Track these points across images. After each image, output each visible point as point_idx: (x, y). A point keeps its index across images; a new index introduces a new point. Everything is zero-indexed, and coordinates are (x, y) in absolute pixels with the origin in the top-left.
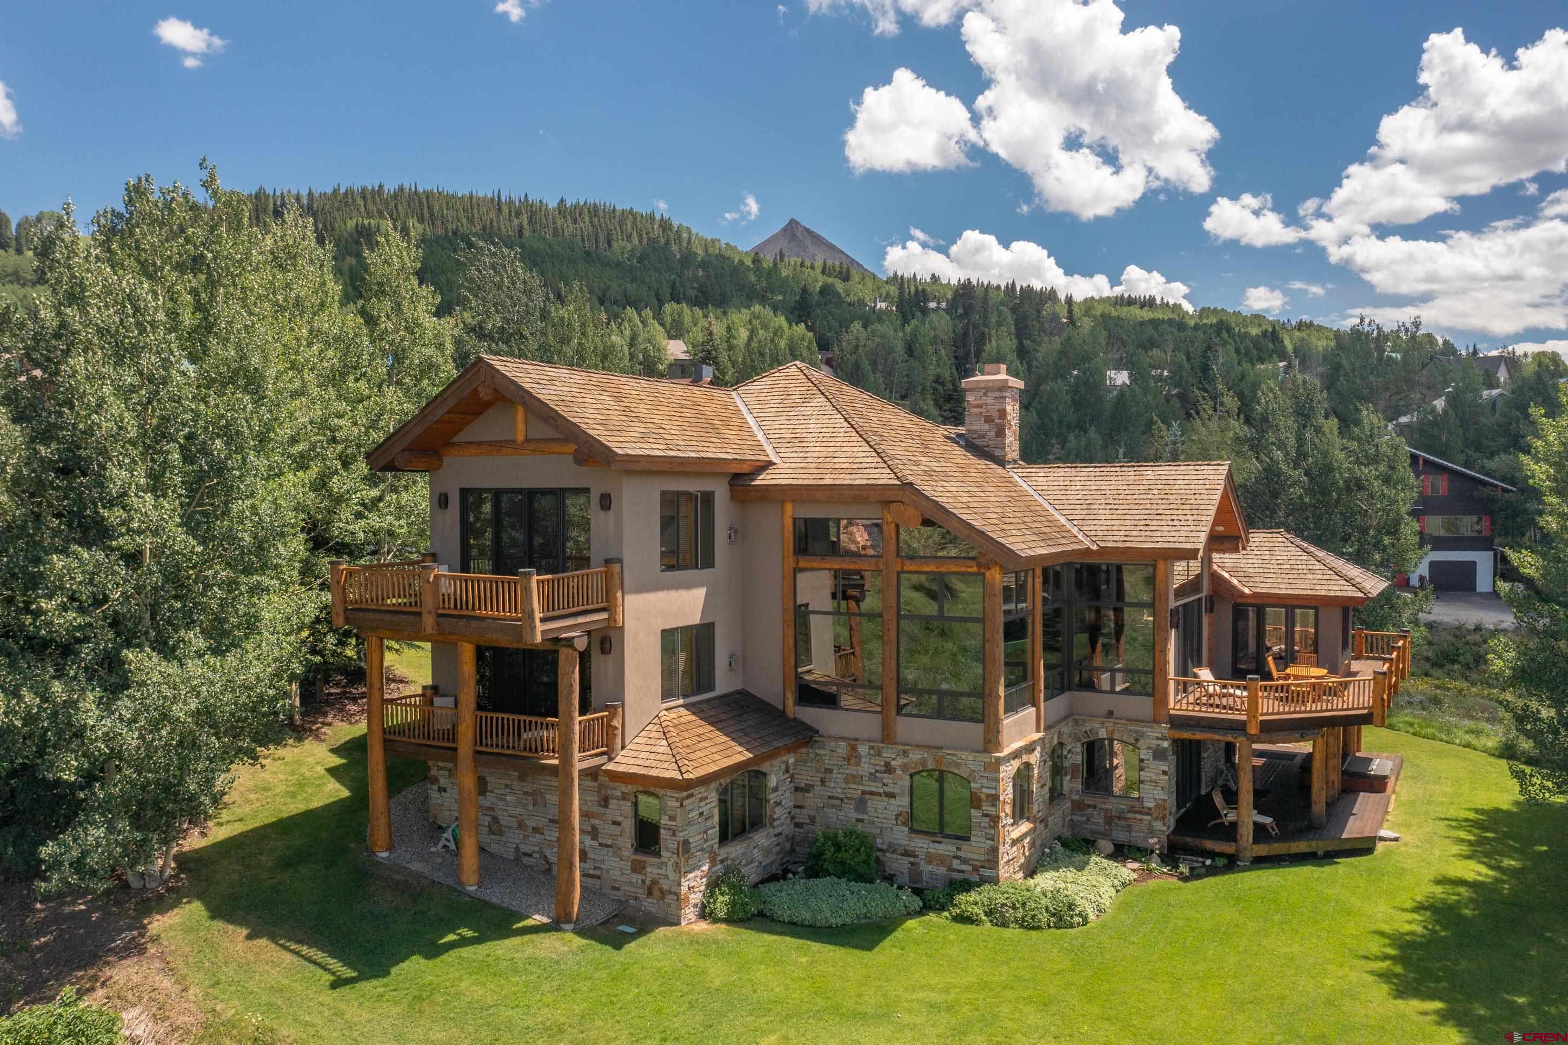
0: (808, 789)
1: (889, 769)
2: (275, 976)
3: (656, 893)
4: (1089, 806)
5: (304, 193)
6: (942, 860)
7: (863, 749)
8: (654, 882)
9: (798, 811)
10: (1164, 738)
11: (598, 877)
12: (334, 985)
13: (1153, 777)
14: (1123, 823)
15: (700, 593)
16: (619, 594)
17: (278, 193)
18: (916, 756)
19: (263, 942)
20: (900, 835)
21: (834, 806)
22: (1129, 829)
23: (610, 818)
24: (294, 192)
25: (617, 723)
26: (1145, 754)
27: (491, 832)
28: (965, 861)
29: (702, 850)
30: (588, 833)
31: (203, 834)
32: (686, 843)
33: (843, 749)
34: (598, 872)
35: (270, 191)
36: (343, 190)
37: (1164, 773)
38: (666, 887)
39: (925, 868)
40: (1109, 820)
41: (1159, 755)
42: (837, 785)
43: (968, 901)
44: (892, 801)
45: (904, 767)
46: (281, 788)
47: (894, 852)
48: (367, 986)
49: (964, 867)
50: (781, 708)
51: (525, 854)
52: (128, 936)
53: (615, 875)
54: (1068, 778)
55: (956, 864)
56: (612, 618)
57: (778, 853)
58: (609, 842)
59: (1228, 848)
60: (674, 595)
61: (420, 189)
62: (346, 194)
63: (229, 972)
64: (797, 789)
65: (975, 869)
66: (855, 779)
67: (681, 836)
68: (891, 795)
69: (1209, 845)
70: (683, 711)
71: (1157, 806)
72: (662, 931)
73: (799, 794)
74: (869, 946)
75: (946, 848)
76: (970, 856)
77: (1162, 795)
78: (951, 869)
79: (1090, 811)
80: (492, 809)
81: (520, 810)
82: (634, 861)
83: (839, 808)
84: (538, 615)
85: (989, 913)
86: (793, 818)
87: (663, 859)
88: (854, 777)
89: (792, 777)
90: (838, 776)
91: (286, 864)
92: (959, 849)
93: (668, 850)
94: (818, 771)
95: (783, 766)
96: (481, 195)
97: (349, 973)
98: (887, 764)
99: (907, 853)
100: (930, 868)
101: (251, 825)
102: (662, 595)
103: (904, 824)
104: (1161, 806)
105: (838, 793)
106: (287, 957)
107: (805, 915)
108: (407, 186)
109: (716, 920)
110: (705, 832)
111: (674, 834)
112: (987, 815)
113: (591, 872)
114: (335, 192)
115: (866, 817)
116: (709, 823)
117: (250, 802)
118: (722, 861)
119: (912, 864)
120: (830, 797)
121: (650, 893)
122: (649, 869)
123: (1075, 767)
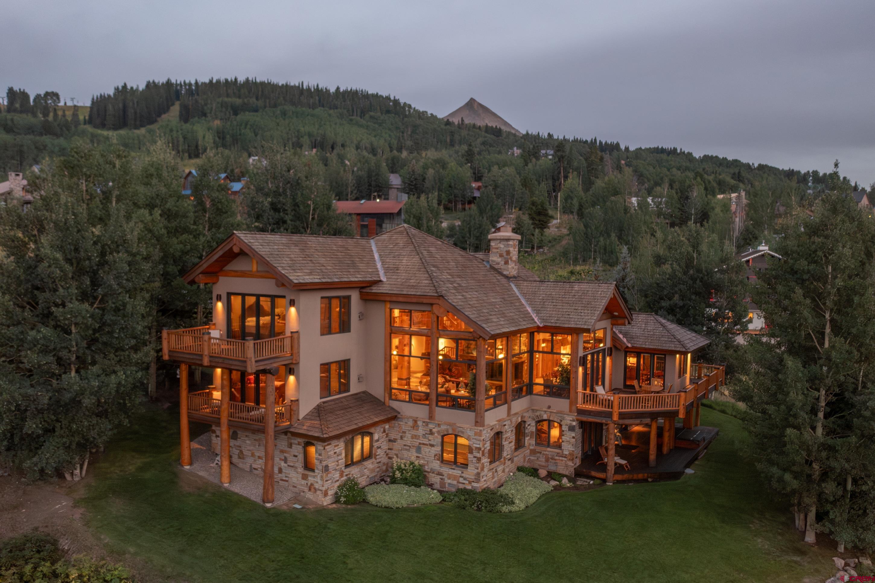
0: (394, 441)
1: (431, 433)
3: (313, 490)
4: (538, 452)
6: (455, 478)
7: (420, 423)
8: (312, 484)
9: (390, 451)
10: (573, 421)
11: (287, 481)
13: (568, 439)
14: (554, 461)
16: (297, 348)
20: (436, 465)
21: (406, 450)
22: (556, 464)
23: (292, 454)
25: (295, 408)
26: (565, 428)
27: (239, 458)
28: (465, 479)
29: (336, 470)
30: (283, 460)
32: (327, 467)
33: (411, 423)
34: (287, 479)
37: (574, 438)
38: (317, 487)
39: (448, 481)
40: (547, 460)
41: (571, 428)
42: (408, 439)
44: (433, 448)
45: (438, 432)
47: (433, 473)
49: (464, 482)
50: (383, 400)
51: (255, 469)
53: (294, 480)
54: (529, 438)
55: (461, 480)
56: (294, 359)
57: (378, 472)
58: (292, 464)
59: (602, 475)
61: (258, 81)
64: (390, 441)
65: (470, 483)
67: (324, 463)
68: (432, 446)
69: (593, 473)
70: (332, 402)
71: (570, 454)
73: (391, 443)
75: (457, 472)
76: (467, 476)
77: (572, 449)
78: (459, 482)
79: (538, 455)
80: (240, 447)
81: (252, 448)
82: (303, 474)
83: (408, 450)
84: (254, 359)
85: (472, 505)
86: (387, 455)
87: (316, 474)
88: (416, 436)
89: (387, 435)
90: (408, 435)
92: (462, 473)
93: (318, 469)
94: (399, 432)
95: (382, 430)
96: (292, 84)
98: (431, 430)
99: (440, 474)
100: (449, 481)
103: (438, 460)
104: (572, 454)
105: (408, 443)
110: (337, 461)
111: (321, 462)
112: (475, 457)
113: (284, 478)
115: (420, 455)
116: (340, 457)
118: (347, 475)
119: (442, 479)
120: (405, 445)
121: (310, 490)
122: (310, 478)
123: (532, 432)
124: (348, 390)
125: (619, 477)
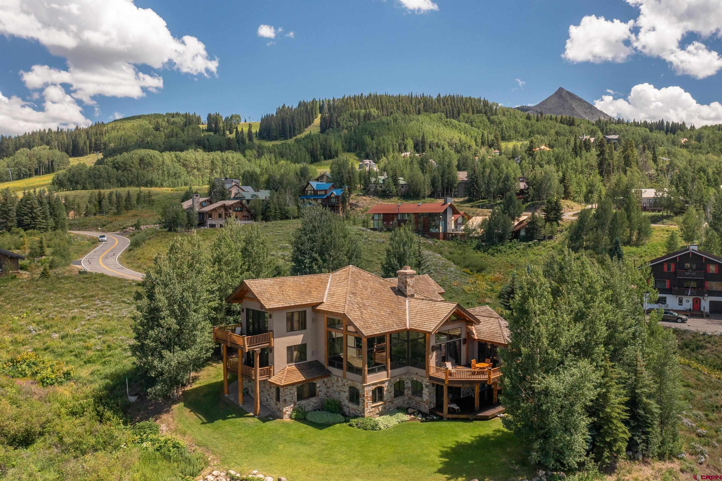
2: (191, 420)
3: (279, 411)
5: (331, 99)
6: (354, 410)
7: (339, 379)
8: (278, 408)
12: (202, 424)
13: (425, 392)
14: (419, 404)
15: (302, 336)
16: (272, 339)
17: (321, 100)
18: (349, 382)
19: (192, 413)
20: (346, 402)
22: (420, 406)
23: (271, 392)
24: (327, 99)
25: (272, 369)
26: (424, 386)
27: (252, 392)
29: (292, 401)
30: (268, 395)
31: (191, 386)
33: (336, 378)
34: (270, 404)
35: (317, 100)
36: (346, 97)
37: (428, 392)
38: (281, 409)
39: (351, 411)
40: (416, 403)
42: (335, 388)
43: (353, 421)
45: (347, 385)
46: (213, 375)
47: (345, 406)
48: (208, 425)
49: (357, 412)
50: (324, 366)
52: (167, 409)
54: (407, 390)
56: (270, 345)
57: (319, 404)
58: (271, 397)
59: (441, 414)
60: (291, 337)
61: (378, 94)
62: (347, 99)
63: (183, 418)
64: (327, 387)
65: (360, 413)
66: (338, 386)
67: (284, 398)
68: (345, 392)
70: (294, 366)
72: (278, 420)
73: (328, 389)
74: (321, 429)
75: (355, 407)
76: (359, 409)
77: (427, 398)
78: (354, 412)
79: (412, 400)
82: (276, 403)
83: (335, 393)
84: (247, 346)
85: (356, 425)
86: (326, 395)
87: (280, 403)
89: (326, 385)
90: (335, 385)
91: (205, 395)
92: (357, 407)
93: (282, 401)
94: (331, 383)
95: (322, 381)
96: (404, 95)
97: (205, 421)
98: (344, 384)
99: (348, 407)
101: (202, 385)
102: (287, 338)
103: (347, 399)
105: (335, 390)
106: (195, 417)
107: (313, 420)
108: (372, 93)
109: (292, 419)
110: (293, 397)
111: (282, 397)
112: (362, 400)
114: (344, 98)
115: (340, 397)
116: (294, 395)
117: (204, 379)
118: (298, 405)
119: (349, 410)
122: (278, 405)
123: (409, 387)
124: (306, 360)
125: (450, 416)
